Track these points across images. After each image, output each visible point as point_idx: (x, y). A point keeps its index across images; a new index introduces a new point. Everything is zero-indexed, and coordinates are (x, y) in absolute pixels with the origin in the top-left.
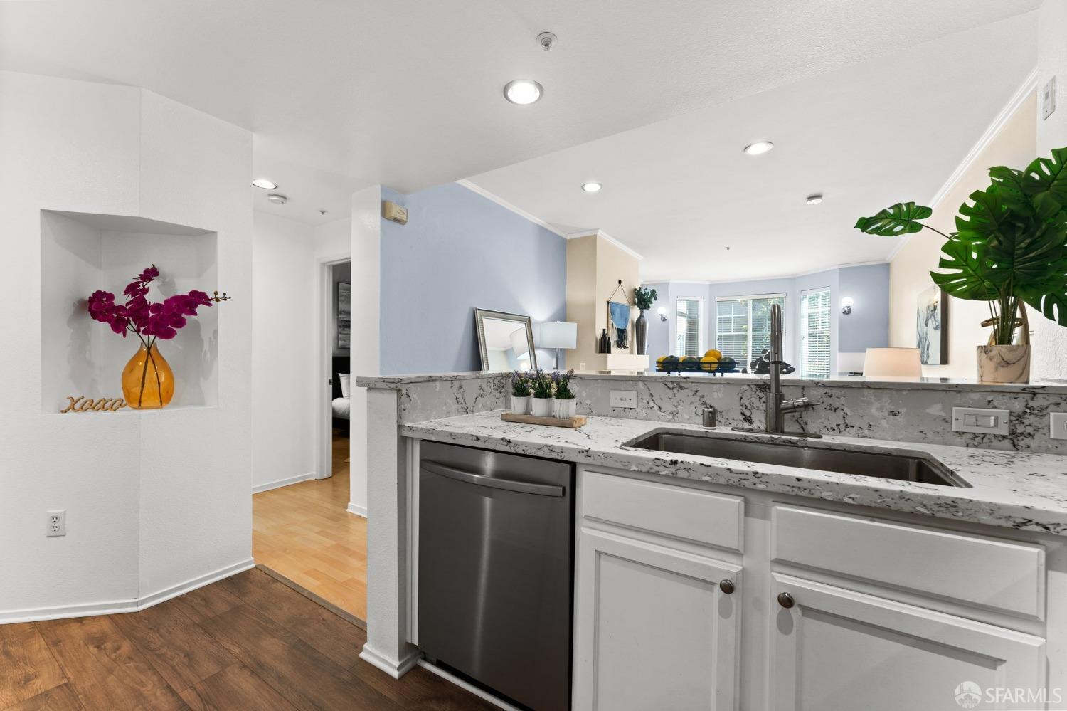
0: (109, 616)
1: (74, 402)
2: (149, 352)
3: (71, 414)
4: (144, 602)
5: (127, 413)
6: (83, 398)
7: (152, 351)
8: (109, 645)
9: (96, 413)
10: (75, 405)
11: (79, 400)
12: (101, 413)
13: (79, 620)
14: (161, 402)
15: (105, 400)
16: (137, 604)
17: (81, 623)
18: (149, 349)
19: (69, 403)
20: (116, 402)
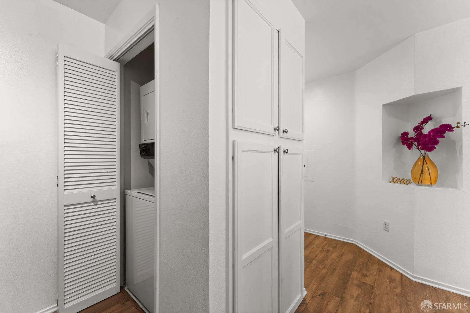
0: (401, 274)
1: (394, 179)
2: (424, 159)
3: (392, 183)
4: (416, 278)
5: (413, 187)
6: (396, 177)
7: (426, 157)
8: (394, 284)
9: (400, 185)
10: (394, 180)
11: (395, 178)
12: (402, 185)
13: (392, 268)
14: (431, 183)
15: (404, 179)
16: (413, 277)
17: (392, 270)
18: (424, 157)
19: (391, 179)
20: (408, 181)
